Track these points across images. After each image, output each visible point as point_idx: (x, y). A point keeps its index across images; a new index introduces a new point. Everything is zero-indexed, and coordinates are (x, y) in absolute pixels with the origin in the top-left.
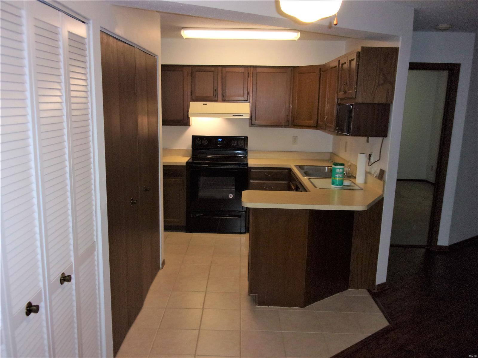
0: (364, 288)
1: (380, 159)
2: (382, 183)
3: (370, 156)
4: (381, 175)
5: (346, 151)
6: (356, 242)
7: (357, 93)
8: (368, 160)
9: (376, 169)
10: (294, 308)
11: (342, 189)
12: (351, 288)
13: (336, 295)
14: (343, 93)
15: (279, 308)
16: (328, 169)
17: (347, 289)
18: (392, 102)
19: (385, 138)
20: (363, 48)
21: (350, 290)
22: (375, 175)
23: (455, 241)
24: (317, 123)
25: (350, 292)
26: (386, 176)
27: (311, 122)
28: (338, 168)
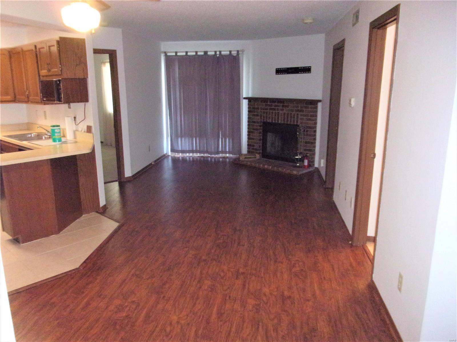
0: (93, 212)
1: (85, 118)
2: (92, 134)
3: (75, 118)
4: (89, 129)
5: (46, 118)
6: (82, 180)
7: (63, 71)
8: (74, 121)
9: (83, 126)
10: (52, 236)
11: (61, 144)
12: (85, 214)
13: (77, 220)
14: (46, 71)
15: (40, 240)
16: (34, 135)
17: (82, 215)
18: (88, 77)
19: (86, 103)
20: (61, 38)
21: (84, 216)
22: (83, 131)
23: (134, 173)
24: (15, 97)
25: (85, 217)
26: (93, 130)
27: (9, 98)
28: (56, 129)
